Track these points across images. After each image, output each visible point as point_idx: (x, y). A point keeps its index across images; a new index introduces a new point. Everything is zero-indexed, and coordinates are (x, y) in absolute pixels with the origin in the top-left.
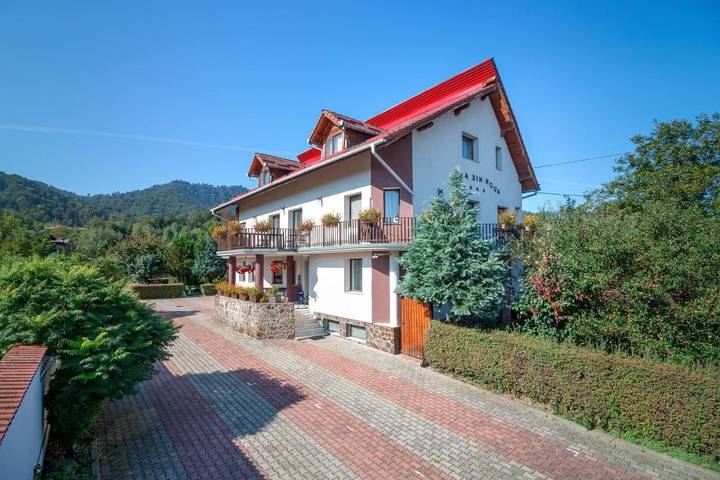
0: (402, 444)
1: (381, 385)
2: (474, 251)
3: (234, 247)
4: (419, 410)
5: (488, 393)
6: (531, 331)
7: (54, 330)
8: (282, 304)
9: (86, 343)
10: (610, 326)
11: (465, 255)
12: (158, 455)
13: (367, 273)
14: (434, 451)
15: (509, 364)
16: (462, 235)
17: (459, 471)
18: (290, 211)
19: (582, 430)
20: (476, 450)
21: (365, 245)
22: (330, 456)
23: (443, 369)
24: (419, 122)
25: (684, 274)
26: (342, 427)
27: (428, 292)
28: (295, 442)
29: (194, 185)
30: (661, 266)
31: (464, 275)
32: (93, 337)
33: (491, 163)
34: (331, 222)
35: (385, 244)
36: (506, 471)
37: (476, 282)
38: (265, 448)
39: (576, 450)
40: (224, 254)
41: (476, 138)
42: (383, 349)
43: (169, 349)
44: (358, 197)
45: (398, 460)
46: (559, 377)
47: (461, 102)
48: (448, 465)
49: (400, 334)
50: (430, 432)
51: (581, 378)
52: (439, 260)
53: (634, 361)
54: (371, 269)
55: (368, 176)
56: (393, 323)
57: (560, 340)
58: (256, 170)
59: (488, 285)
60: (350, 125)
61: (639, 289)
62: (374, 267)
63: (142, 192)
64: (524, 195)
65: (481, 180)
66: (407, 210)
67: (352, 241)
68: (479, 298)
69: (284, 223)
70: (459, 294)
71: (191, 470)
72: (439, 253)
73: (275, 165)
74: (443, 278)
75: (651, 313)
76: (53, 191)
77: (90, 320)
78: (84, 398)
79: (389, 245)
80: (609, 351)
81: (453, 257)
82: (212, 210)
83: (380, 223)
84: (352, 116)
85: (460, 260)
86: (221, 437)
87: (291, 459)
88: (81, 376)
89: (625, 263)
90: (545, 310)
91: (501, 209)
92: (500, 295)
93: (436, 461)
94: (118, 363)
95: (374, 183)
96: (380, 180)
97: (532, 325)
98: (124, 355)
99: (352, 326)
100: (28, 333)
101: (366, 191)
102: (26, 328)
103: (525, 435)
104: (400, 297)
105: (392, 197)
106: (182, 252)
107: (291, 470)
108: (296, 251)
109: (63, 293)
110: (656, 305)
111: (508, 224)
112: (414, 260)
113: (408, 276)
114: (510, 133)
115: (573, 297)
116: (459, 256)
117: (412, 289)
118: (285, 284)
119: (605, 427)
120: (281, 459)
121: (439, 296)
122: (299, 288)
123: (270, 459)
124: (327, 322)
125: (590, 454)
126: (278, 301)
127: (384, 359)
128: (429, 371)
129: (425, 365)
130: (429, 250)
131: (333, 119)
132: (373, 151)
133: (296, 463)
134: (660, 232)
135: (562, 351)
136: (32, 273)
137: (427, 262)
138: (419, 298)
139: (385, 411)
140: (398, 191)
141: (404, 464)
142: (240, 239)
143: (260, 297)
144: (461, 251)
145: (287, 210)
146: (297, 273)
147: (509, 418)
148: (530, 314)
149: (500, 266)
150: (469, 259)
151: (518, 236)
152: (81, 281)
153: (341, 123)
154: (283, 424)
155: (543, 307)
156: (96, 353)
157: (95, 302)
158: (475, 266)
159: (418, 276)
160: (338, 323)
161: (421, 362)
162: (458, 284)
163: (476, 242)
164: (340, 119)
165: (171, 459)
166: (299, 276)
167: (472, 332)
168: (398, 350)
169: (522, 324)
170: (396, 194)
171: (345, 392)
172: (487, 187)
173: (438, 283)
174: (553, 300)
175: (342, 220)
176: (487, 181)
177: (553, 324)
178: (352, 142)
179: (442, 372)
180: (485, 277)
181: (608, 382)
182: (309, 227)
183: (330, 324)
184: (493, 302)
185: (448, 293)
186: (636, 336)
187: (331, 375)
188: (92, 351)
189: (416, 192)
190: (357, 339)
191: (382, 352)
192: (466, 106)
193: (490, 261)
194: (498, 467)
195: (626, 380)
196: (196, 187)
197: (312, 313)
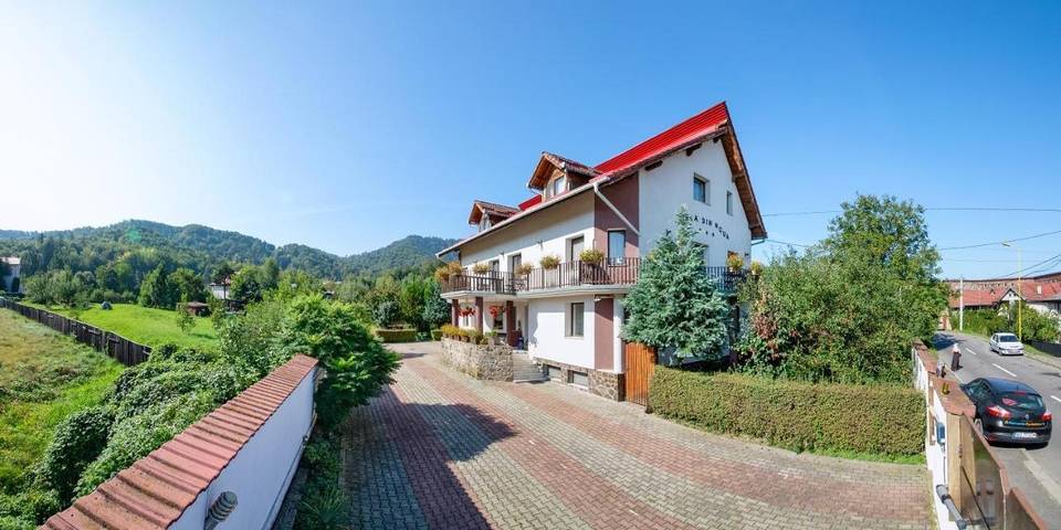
0: (618, 485)
1: (601, 431)
2: (698, 290)
3: (456, 288)
4: (639, 454)
5: (709, 434)
6: (750, 371)
7: (324, 349)
8: (501, 347)
9: (342, 362)
10: (816, 360)
11: (689, 295)
12: (387, 458)
13: (589, 317)
14: (651, 492)
15: (729, 404)
16: (686, 274)
17: (673, 508)
18: (509, 257)
19: (793, 455)
20: (692, 488)
21: (587, 287)
22: (541, 487)
23: (667, 415)
24: (647, 162)
25: (869, 313)
26: (554, 464)
27: (650, 335)
28: (505, 470)
29: (426, 238)
30: (854, 305)
31: (687, 315)
32: (347, 358)
33: (722, 207)
34: (550, 264)
35: (608, 286)
36: (720, 503)
37: (699, 323)
38: (478, 472)
39: (785, 473)
40: (448, 296)
41: (708, 181)
42: (607, 396)
43: (392, 376)
44: (580, 239)
45: (612, 500)
46: (774, 410)
47: (693, 142)
48: (663, 504)
49: (625, 380)
50: (649, 475)
51: (792, 409)
52: (663, 301)
53: (833, 388)
54: (593, 314)
55: (591, 217)
56: (617, 369)
57: (775, 376)
58: (476, 217)
59: (711, 325)
60: (572, 168)
61: (839, 324)
62: (597, 311)
63: (386, 249)
64: (753, 242)
65: (710, 223)
66: (633, 252)
67: (573, 283)
68: (702, 339)
69: (504, 267)
70: (682, 335)
71: (413, 477)
72: (664, 293)
73: (495, 213)
74: (667, 318)
75: (847, 345)
76: (325, 256)
77: (345, 345)
78: (340, 401)
79: (612, 286)
80: (815, 382)
81: (677, 297)
82: (437, 255)
83: (603, 265)
84: (575, 159)
85: (684, 300)
86: (439, 456)
87: (500, 484)
88: (339, 386)
89: (828, 301)
90: (763, 349)
91: (731, 254)
92: (722, 336)
93: (651, 500)
94: (362, 381)
95: (598, 225)
96: (604, 221)
97: (752, 364)
98: (366, 377)
99: (574, 372)
100: (307, 347)
101: (590, 233)
102: (306, 344)
103: (741, 468)
104: (625, 342)
105: (617, 239)
106: (414, 299)
107: (500, 494)
108: (515, 294)
109: (328, 322)
110: (850, 338)
111: (736, 267)
112: (637, 303)
113: (632, 318)
114: (741, 180)
115: (787, 335)
116: (683, 296)
117: (635, 333)
118: (505, 331)
119: (812, 449)
120: (491, 484)
121: (662, 339)
122: (520, 334)
123: (482, 483)
124: (547, 367)
125: (797, 474)
126: (497, 344)
127: (606, 405)
128: (653, 417)
129: (649, 411)
130: (653, 290)
131: (553, 160)
132: (596, 189)
133: (505, 489)
134: (855, 277)
135: (776, 386)
136: (310, 305)
137: (651, 303)
138: (642, 342)
139: (602, 454)
140: (623, 232)
141: (618, 504)
142: (460, 281)
143: (479, 339)
144: (685, 291)
145: (506, 255)
146: (518, 319)
147: (726, 454)
148: (750, 354)
149: (722, 305)
150: (693, 300)
151: (744, 279)
152: (339, 314)
153: (563, 165)
154: (496, 453)
155: (762, 346)
156: (348, 371)
157: (348, 331)
158: (699, 306)
159: (641, 318)
160: (559, 369)
161: (645, 408)
162: (681, 325)
163: (700, 281)
164: (561, 160)
165: (396, 463)
166: (519, 323)
167: (696, 375)
168: (622, 397)
169: (743, 364)
170: (621, 237)
171: (562, 434)
172: (716, 231)
173: (661, 325)
174: (770, 338)
175: (563, 261)
176: (716, 226)
177: (770, 362)
178: (574, 185)
179: (666, 418)
180: (708, 317)
181: (814, 409)
182: (528, 271)
183: (551, 370)
184: (715, 344)
185: (671, 335)
186: (835, 366)
187: (548, 417)
188: (345, 369)
189: (643, 233)
190: (580, 384)
191: (605, 399)
192: (698, 146)
193: (713, 301)
194: (712, 501)
195: (828, 404)
196: (427, 240)
197: (531, 358)
